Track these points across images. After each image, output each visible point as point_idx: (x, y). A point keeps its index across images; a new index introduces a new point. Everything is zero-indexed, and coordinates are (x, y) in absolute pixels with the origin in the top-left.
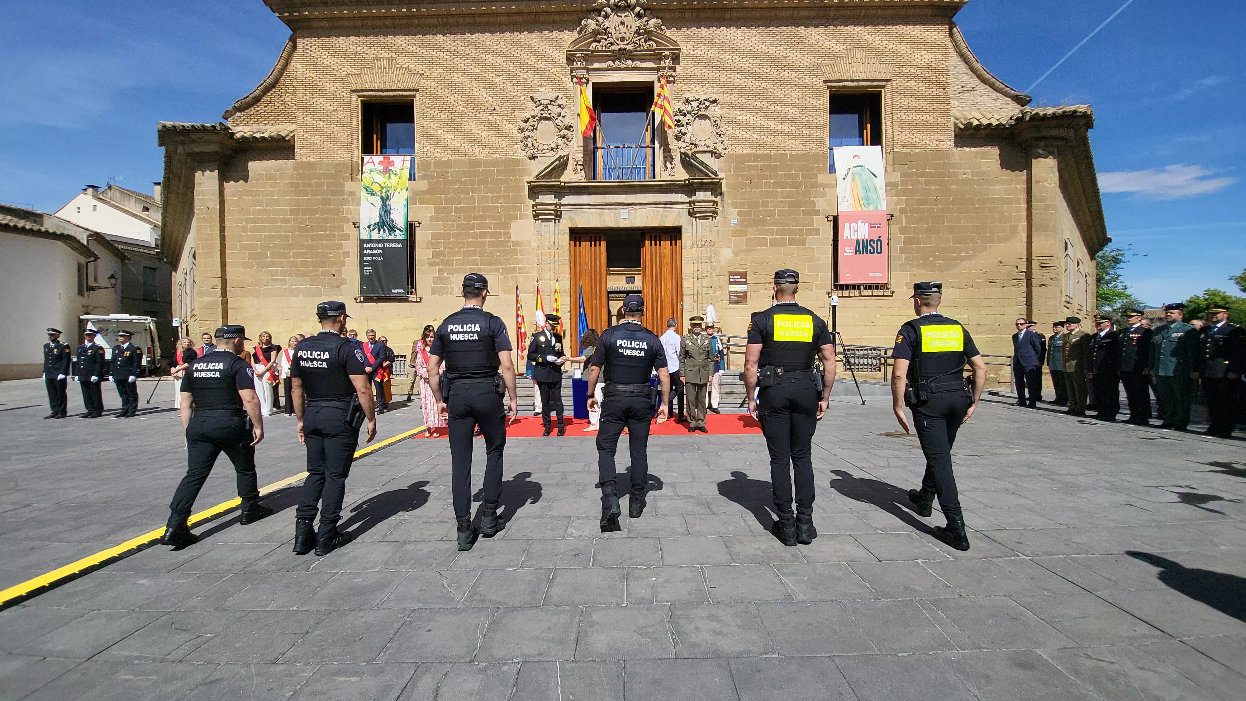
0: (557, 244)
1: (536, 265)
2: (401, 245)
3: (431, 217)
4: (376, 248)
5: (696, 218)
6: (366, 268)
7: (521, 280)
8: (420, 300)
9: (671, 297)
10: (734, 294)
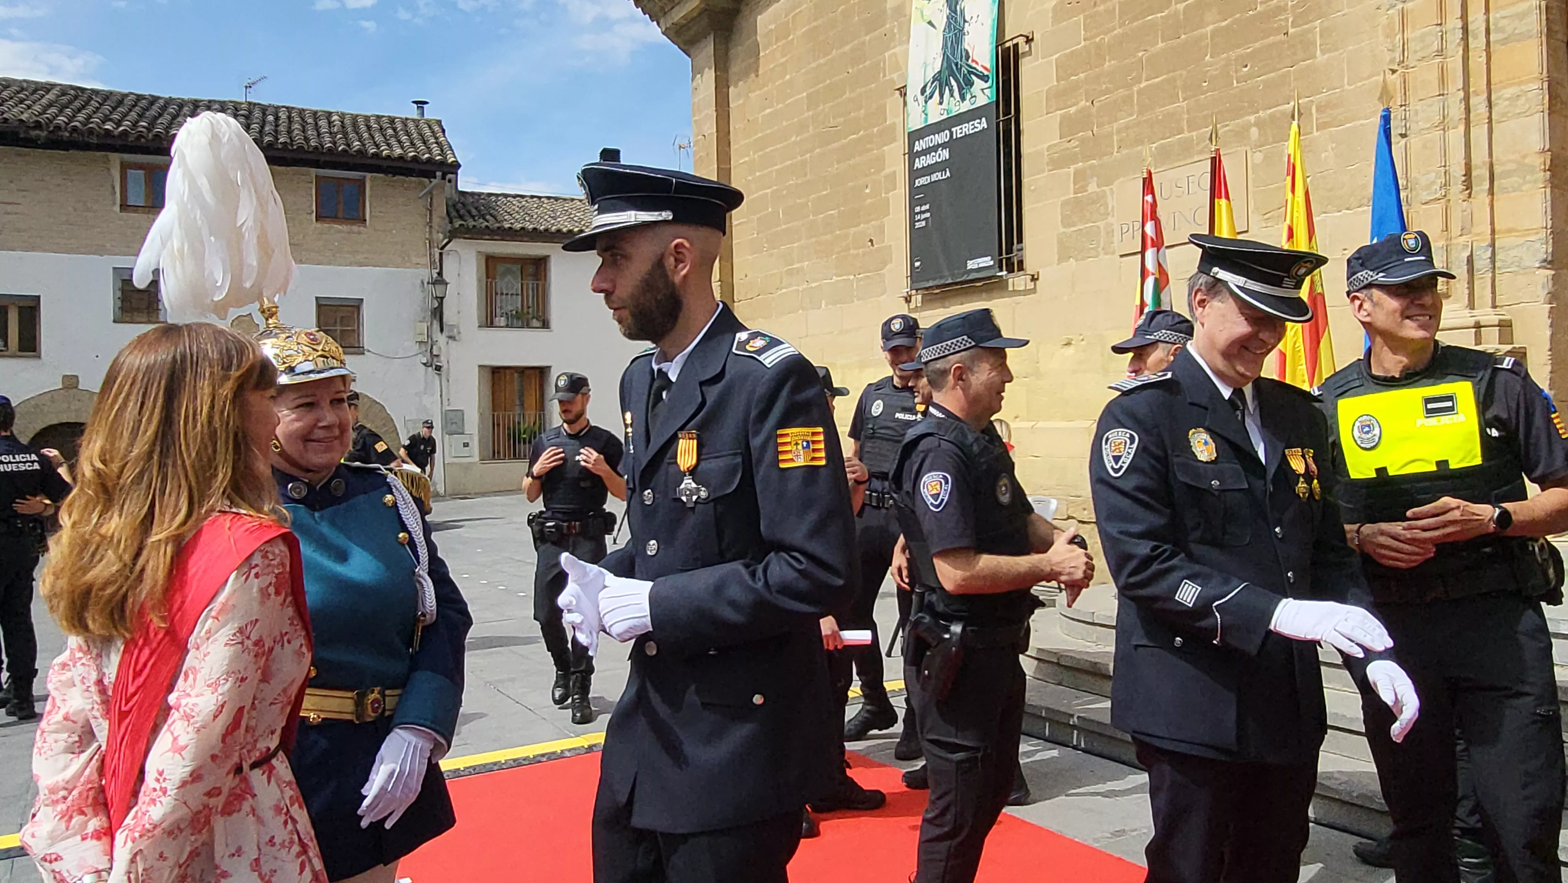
2: (985, 123)
3: (1053, 9)
4: (935, 149)
6: (919, 208)
7: (1327, 154)
8: (1033, 285)
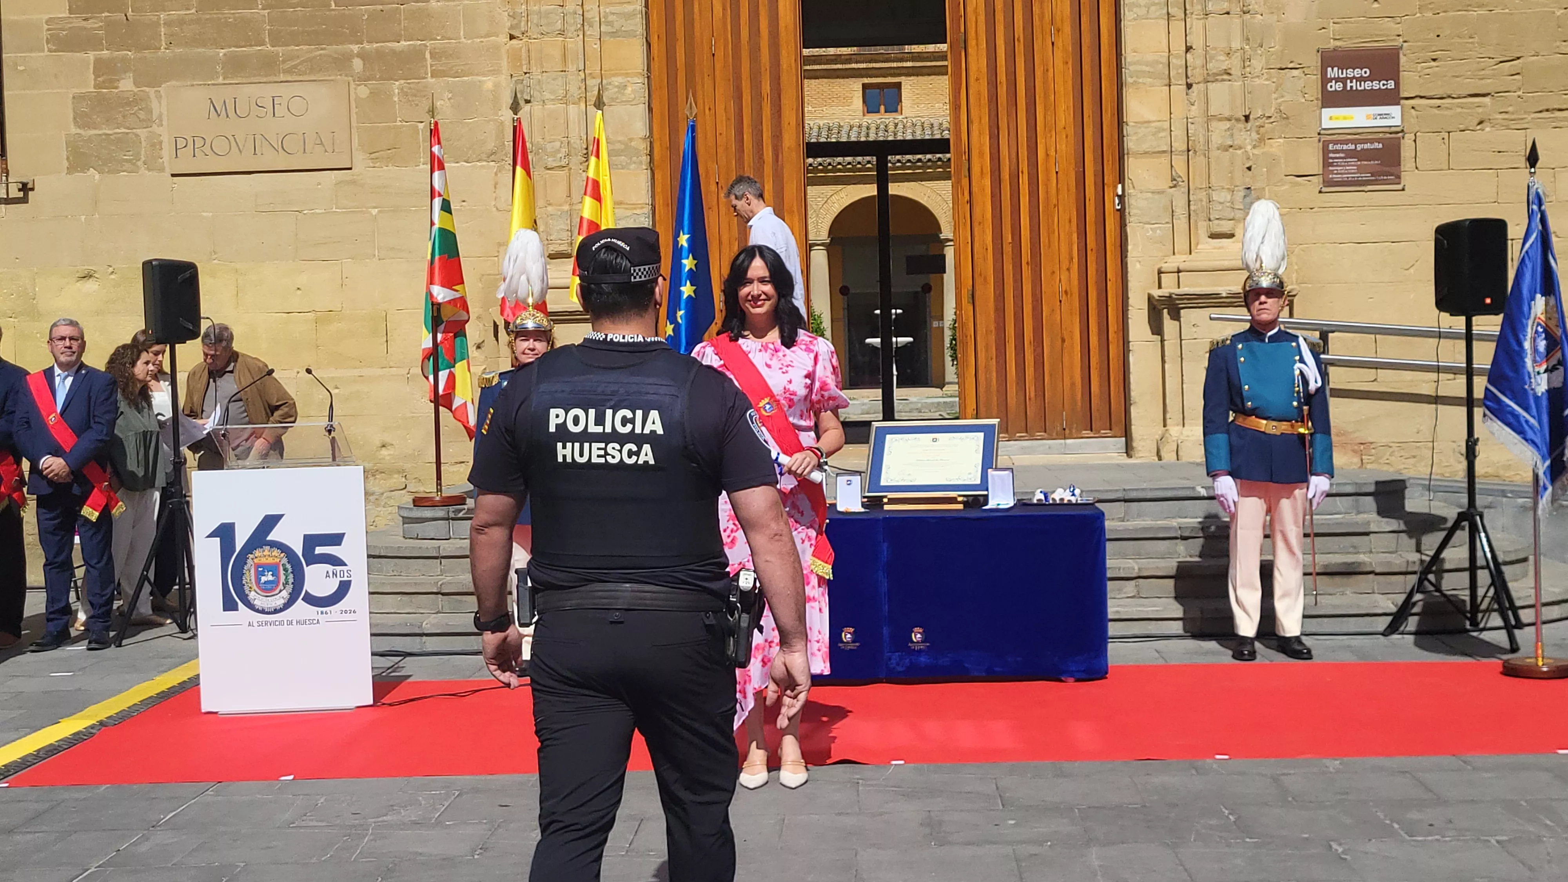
7: (442, 102)
8: (21, 194)
9: (1073, 165)
10: (1345, 147)
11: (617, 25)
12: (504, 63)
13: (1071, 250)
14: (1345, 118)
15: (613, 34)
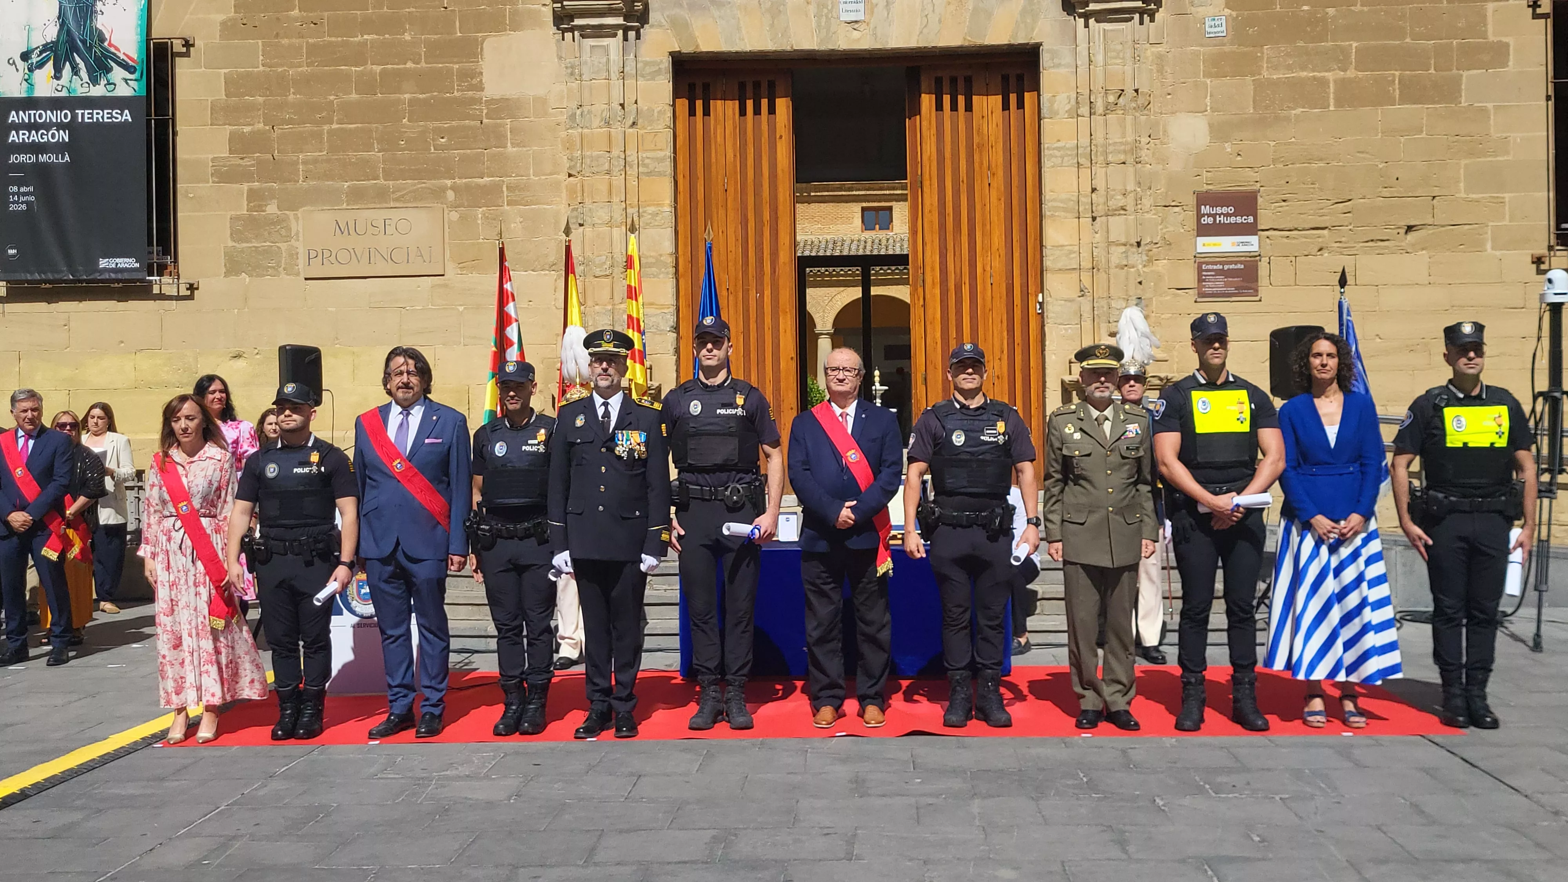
0: (630, 108)
1: (563, 176)
2: (127, 116)
3: (223, 24)
4: (47, 126)
5: (1086, 16)
6: (15, 189)
7: (515, 225)
8: (188, 293)
9: (1004, 279)
10: (1215, 267)
11: (651, 167)
12: (564, 194)
13: (1002, 344)
14: (1215, 245)
15: (648, 174)
